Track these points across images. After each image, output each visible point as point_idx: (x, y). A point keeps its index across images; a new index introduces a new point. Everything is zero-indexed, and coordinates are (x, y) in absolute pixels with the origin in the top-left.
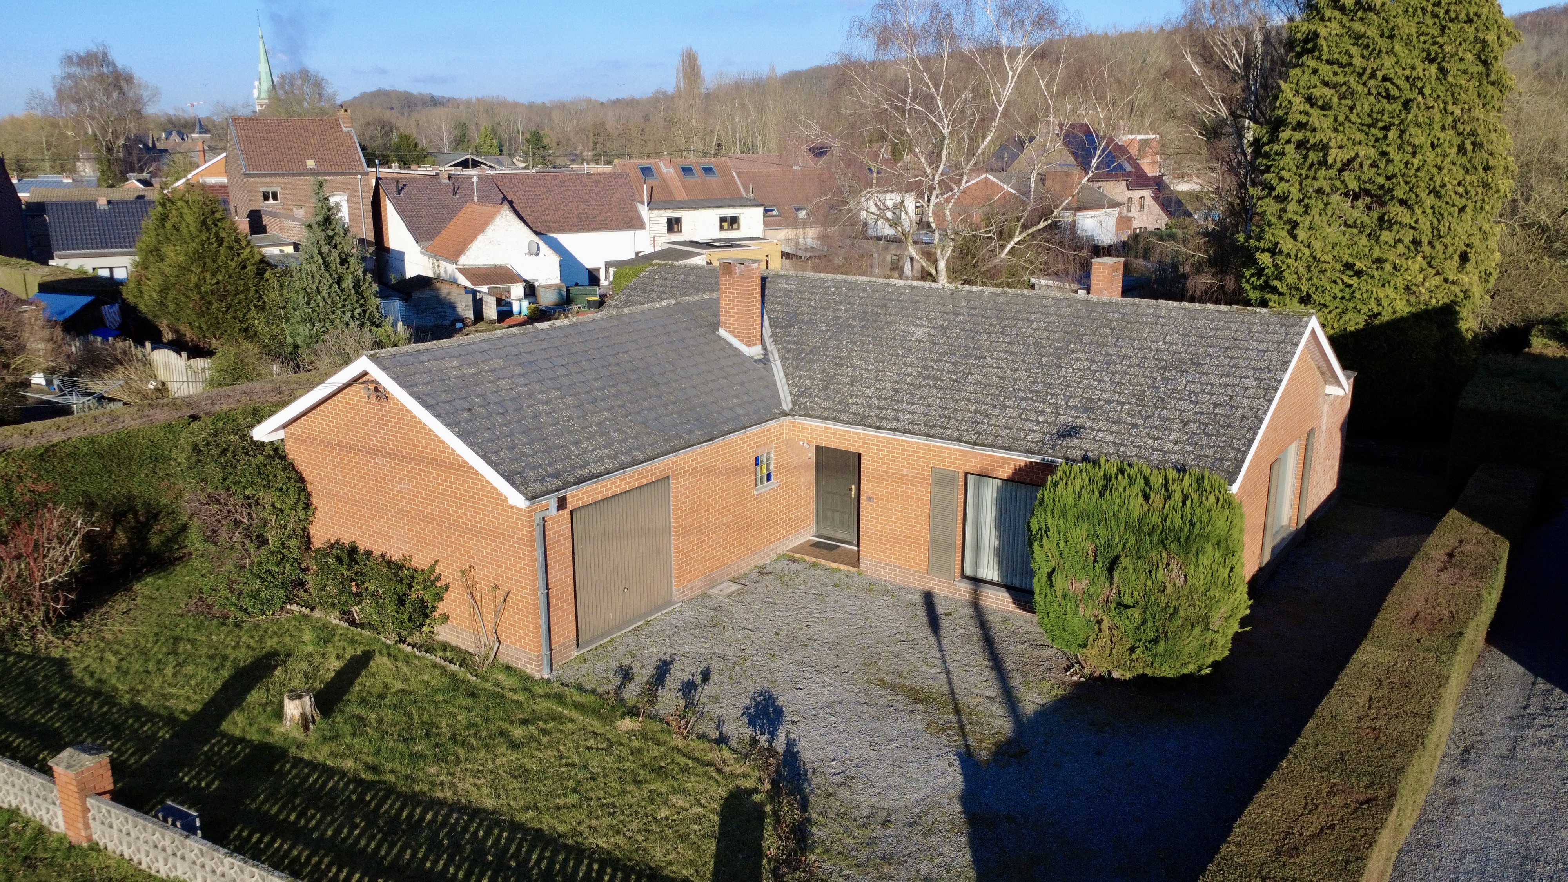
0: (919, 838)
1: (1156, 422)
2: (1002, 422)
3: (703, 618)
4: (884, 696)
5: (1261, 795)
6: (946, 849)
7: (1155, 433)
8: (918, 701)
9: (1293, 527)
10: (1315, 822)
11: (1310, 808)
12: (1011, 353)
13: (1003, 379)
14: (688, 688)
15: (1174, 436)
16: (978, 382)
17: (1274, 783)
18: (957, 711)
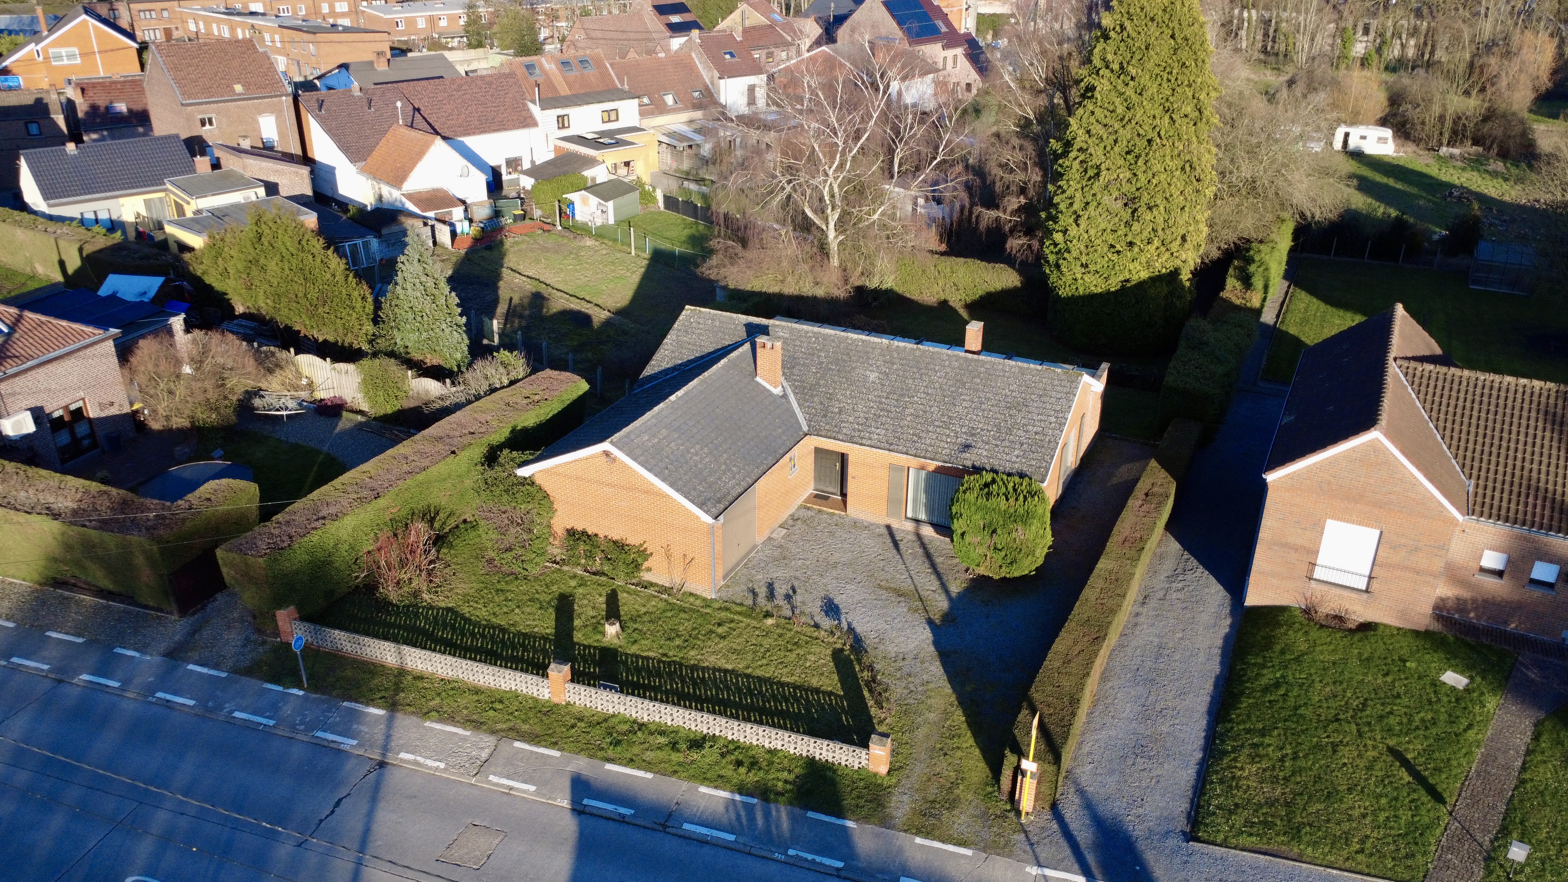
0: (919, 665)
1: (1007, 443)
2: (928, 442)
3: (776, 553)
4: (884, 594)
5: (1057, 640)
6: (932, 668)
7: (1006, 450)
8: (900, 596)
9: (1073, 467)
10: (1078, 648)
11: (1075, 643)
12: (928, 394)
13: (925, 412)
14: (788, 597)
15: (1016, 452)
16: (912, 414)
17: (1063, 634)
18: (921, 600)
